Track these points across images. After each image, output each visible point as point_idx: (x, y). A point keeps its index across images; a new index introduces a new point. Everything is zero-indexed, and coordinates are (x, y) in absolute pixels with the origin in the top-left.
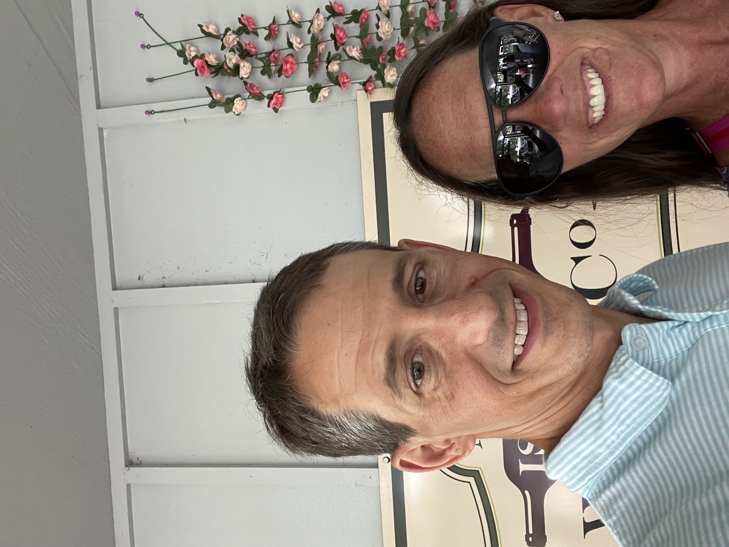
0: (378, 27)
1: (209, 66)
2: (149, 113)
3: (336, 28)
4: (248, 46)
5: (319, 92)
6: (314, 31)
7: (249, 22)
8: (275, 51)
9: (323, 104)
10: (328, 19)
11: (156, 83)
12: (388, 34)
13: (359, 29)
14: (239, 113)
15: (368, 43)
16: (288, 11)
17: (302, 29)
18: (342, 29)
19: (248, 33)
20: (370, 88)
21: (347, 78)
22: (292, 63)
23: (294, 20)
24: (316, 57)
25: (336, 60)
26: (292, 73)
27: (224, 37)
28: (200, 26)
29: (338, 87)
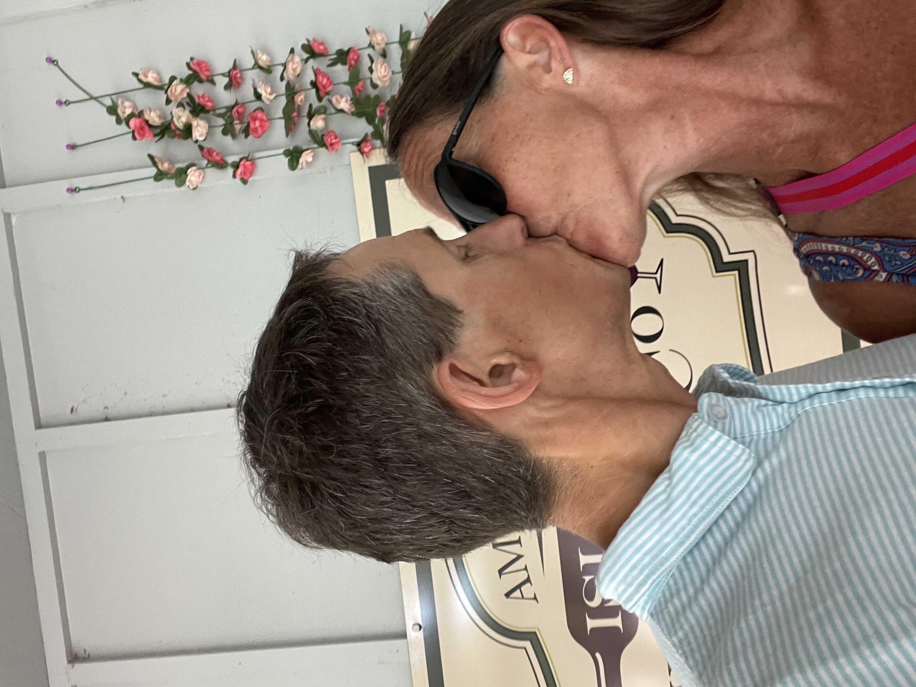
0: (371, 70)
1: (150, 126)
2: (72, 190)
3: (316, 73)
4: (201, 99)
5: (300, 157)
6: (288, 77)
7: (201, 68)
8: (238, 104)
9: (307, 171)
10: (306, 61)
11: (79, 152)
12: (385, 79)
13: (348, 74)
14: (195, 186)
15: (359, 91)
16: (252, 52)
17: (272, 75)
18: (325, 75)
19: (201, 81)
20: (366, 150)
21: (336, 137)
22: (262, 120)
23: (261, 63)
24: (293, 111)
25: (320, 114)
26: (264, 132)
27: (168, 88)
28: (136, 75)
29: (323, 149)
